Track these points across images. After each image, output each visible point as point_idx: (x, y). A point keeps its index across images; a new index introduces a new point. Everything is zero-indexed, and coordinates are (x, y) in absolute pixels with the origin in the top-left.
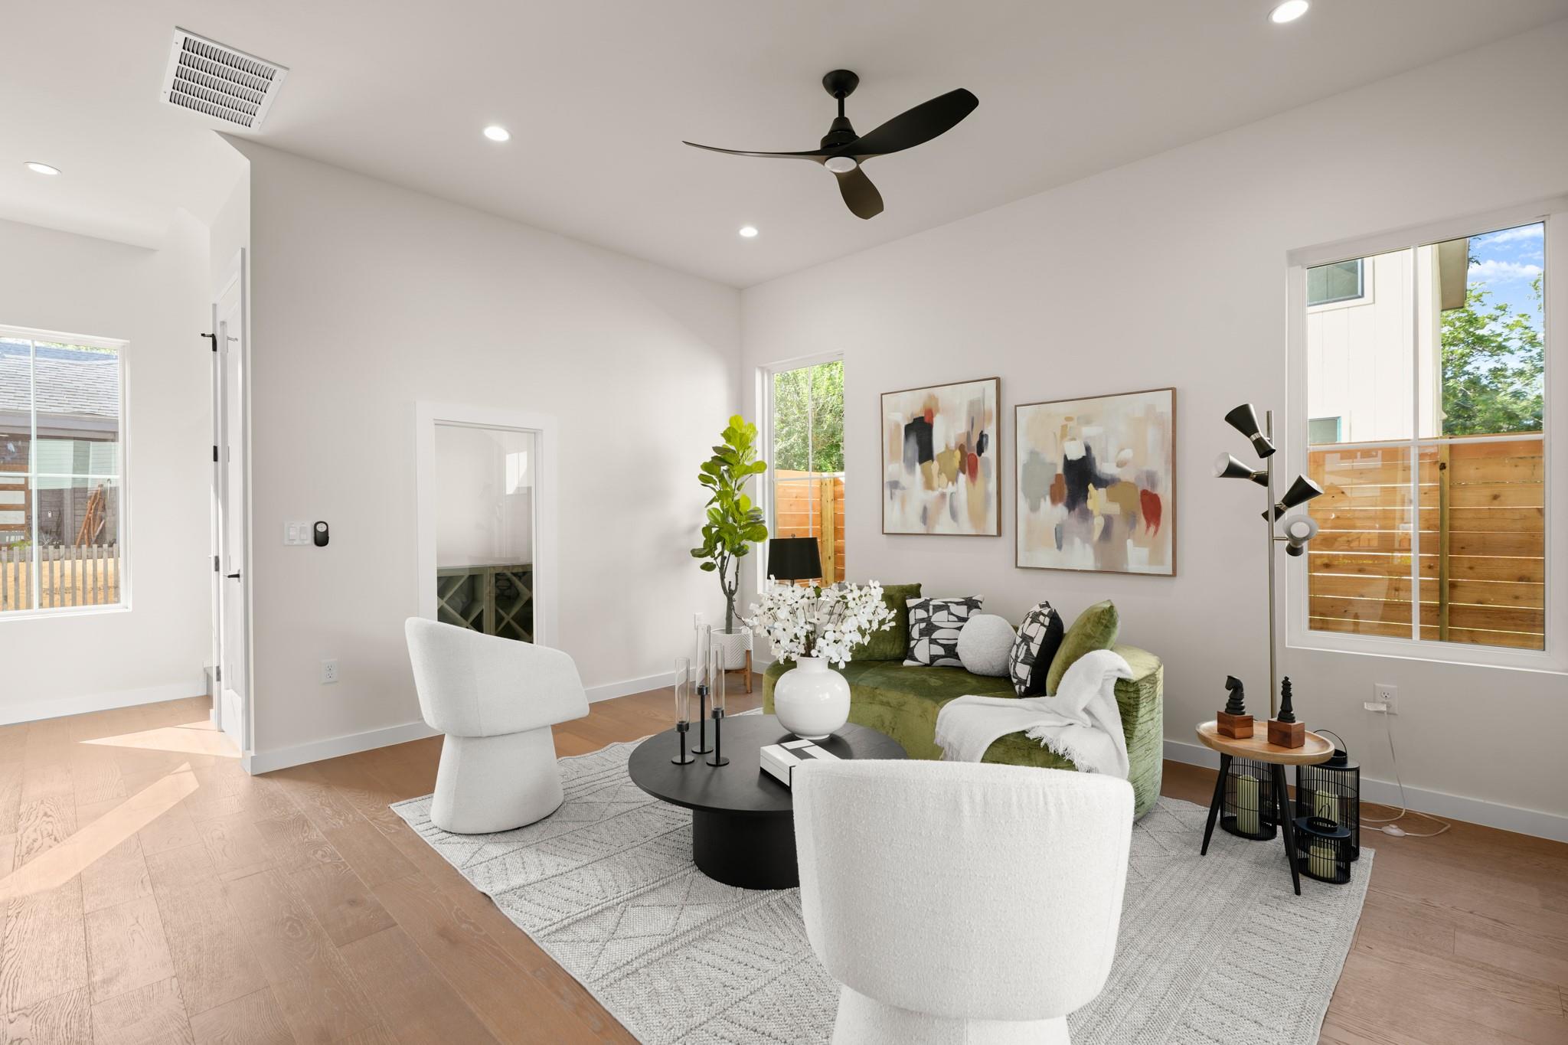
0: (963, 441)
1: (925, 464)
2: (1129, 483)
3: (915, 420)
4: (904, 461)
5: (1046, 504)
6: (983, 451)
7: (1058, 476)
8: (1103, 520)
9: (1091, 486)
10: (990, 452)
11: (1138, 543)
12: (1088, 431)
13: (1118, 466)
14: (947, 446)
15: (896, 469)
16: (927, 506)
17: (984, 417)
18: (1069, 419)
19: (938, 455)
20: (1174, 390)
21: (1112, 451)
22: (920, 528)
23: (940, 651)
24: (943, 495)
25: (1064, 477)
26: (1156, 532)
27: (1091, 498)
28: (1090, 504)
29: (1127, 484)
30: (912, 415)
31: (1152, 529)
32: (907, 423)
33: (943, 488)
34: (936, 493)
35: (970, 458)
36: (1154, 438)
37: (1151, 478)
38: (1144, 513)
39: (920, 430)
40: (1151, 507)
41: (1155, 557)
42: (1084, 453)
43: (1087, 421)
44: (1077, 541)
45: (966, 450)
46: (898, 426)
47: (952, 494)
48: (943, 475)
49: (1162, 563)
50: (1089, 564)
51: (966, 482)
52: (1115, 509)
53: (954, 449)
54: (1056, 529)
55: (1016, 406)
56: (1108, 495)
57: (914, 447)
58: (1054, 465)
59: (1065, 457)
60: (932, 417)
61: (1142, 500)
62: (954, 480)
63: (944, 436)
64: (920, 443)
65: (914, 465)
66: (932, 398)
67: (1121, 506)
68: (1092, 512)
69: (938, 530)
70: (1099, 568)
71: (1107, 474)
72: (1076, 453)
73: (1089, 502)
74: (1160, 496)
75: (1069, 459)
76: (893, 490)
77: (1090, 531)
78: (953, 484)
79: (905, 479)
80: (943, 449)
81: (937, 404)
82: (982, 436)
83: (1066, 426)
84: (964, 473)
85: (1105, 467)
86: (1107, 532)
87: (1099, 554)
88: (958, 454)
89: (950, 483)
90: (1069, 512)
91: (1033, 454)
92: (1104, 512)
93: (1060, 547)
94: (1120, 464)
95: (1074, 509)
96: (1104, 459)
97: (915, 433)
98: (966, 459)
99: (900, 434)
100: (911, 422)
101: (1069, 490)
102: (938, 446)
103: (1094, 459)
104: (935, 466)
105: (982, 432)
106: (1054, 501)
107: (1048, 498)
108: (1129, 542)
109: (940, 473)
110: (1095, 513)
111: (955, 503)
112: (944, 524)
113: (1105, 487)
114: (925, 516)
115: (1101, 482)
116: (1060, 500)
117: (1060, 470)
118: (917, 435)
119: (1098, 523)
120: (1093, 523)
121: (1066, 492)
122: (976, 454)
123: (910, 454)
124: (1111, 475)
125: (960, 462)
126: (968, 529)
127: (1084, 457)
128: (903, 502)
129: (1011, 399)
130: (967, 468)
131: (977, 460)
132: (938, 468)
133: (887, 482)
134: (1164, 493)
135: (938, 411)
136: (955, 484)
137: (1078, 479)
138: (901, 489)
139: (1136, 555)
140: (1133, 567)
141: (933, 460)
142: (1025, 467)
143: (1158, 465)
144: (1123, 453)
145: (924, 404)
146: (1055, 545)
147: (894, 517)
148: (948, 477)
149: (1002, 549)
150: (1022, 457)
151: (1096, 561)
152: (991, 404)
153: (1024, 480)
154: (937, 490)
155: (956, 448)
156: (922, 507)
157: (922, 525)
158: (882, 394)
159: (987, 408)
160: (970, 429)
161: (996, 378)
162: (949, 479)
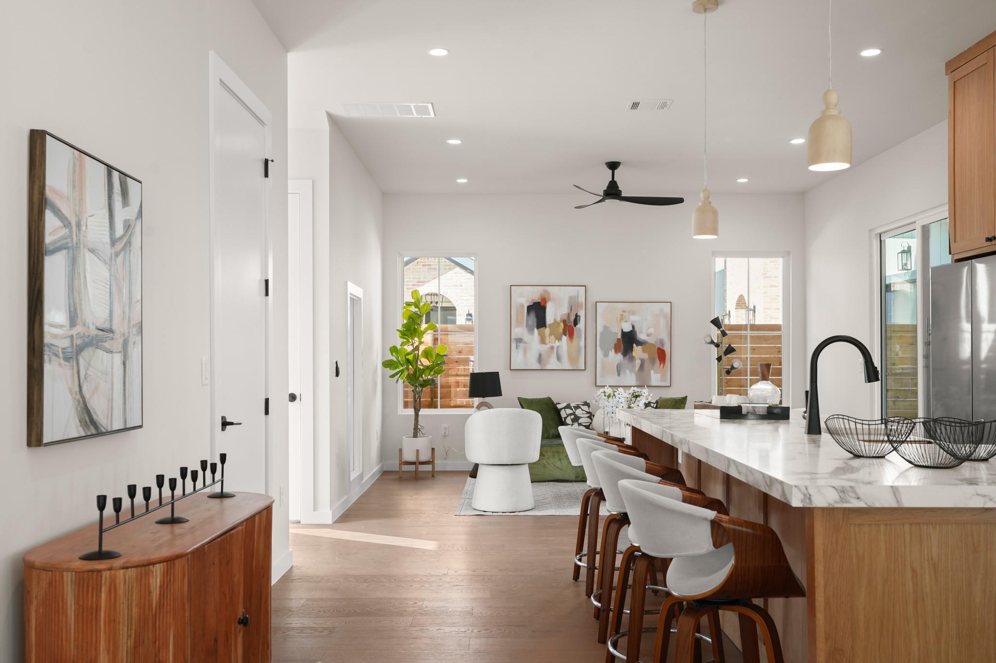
0: (565, 318)
1: (539, 329)
2: (653, 344)
3: (534, 303)
4: (526, 326)
5: (612, 353)
6: (577, 324)
7: (618, 339)
8: (640, 361)
9: (634, 345)
10: (581, 325)
11: (656, 372)
12: (633, 318)
13: (647, 336)
14: (555, 320)
15: (520, 331)
16: (542, 354)
17: (579, 306)
18: (624, 311)
19: (549, 325)
20: (671, 303)
21: (644, 329)
22: (537, 366)
25: (621, 339)
26: (663, 367)
27: (634, 351)
28: (634, 354)
29: (651, 344)
30: (532, 300)
31: (662, 365)
32: (528, 305)
33: (552, 343)
34: (548, 346)
35: (570, 327)
36: (663, 323)
37: (662, 342)
38: (659, 358)
39: (538, 310)
40: (661, 355)
41: (663, 378)
42: (631, 329)
43: (633, 313)
44: (628, 372)
45: (567, 323)
46: (522, 306)
47: (558, 347)
48: (553, 336)
49: (666, 381)
50: (634, 382)
51: (567, 341)
52: (645, 356)
53: (559, 322)
54: (617, 366)
56: (642, 349)
57: (533, 319)
58: (617, 334)
60: (546, 303)
61: (658, 352)
62: (559, 339)
63: (553, 314)
64: (537, 317)
65: (533, 330)
66: (546, 291)
67: (648, 355)
68: (635, 357)
69: (549, 367)
70: (638, 384)
71: (642, 340)
72: (627, 328)
74: (665, 350)
75: (624, 331)
76: (518, 344)
77: (634, 367)
78: (559, 341)
79: (526, 336)
80: (552, 321)
81: (549, 296)
82: (577, 316)
83: (623, 315)
84: (566, 335)
85: (641, 336)
86: (642, 367)
87: (638, 378)
88: (562, 325)
89: (557, 341)
90: (624, 357)
91: (606, 328)
92: (640, 358)
93: (619, 375)
94: (648, 335)
95: (626, 356)
96: (641, 332)
97: (534, 311)
98: (567, 328)
99: (524, 310)
100: (531, 304)
101: (624, 346)
102: (550, 319)
103: (636, 332)
104: (547, 331)
105: (577, 314)
106: (616, 351)
107: (613, 350)
108: (652, 372)
109: (550, 334)
110: (637, 358)
111: (560, 353)
112: (553, 364)
113: (641, 346)
114: (540, 359)
115: (639, 343)
116: (620, 352)
117: (619, 336)
118: (536, 313)
119: (638, 363)
120: (635, 363)
121: (622, 347)
122: (573, 325)
123: (530, 323)
124: (644, 340)
125: (563, 330)
126: (567, 366)
127: (631, 331)
128: (525, 351)
129: (593, 298)
130: (567, 333)
131: (573, 329)
132: (549, 332)
133: (515, 339)
134: (667, 348)
135: (550, 300)
136: (560, 341)
137: (628, 341)
138: (523, 343)
139: (655, 378)
140: (653, 383)
141: (546, 327)
142: (601, 334)
143: (664, 336)
144: (649, 330)
145: (541, 295)
146: (617, 374)
147: (518, 361)
148: (555, 337)
149: (587, 377)
150: (600, 329)
151: (637, 381)
152: (582, 299)
153: (600, 341)
154: (548, 344)
155: (561, 322)
156: (538, 354)
157: (538, 364)
158: (511, 286)
159: (579, 301)
160: (570, 312)
161: (585, 286)
162: (556, 339)
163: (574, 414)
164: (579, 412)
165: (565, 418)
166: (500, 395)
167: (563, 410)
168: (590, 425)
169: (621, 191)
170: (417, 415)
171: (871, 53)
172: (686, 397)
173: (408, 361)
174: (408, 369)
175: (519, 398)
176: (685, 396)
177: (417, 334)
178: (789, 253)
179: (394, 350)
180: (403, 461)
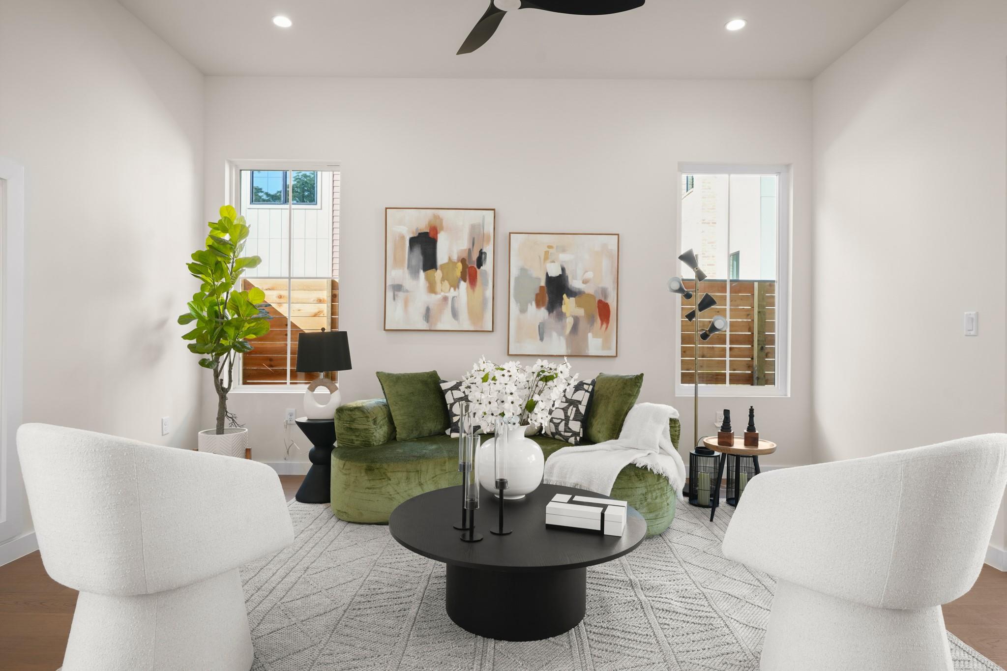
0: (465, 255)
1: (429, 272)
2: (591, 295)
3: (419, 234)
4: (408, 268)
5: (532, 307)
6: (482, 265)
7: (541, 287)
8: (573, 319)
9: (565, 296)
10: (488, 266)
11: (595, 336)
12: (563, 257)
13: (583, 283)
14: (450, 259)
15: (399, 274)
16: (431, 307)
17: (484, 238)
18: (550, 247)
19: (441, 266)
20: (618, 235)
21: (579, 272)
22: (423, 325)
24: (445, 299)
25: (546, 288)
26: (607, 328)
27: (565, 304)
28: (564, 309)
29: (589, 295)
30: (417, 229)
31: (604, 326)
32: (412, 236)
33: (445, 292)
34: (439, 297)
35: (471, 269)
36: (606, 265)
37: (604, 292)
38: (600, 316)
39: (425, 244)
40: (604, 311)
41: (606, 345)
42: (560, 272)
43: (564, 250)
44: (555, 334)
45: (467, 263)
46: (402, 238)
47: (453, 297)
48: (446, 281)
49: (609, 349)
50: (563, 350)
51: (467, 288)
52: (581, 312)
53: (456, 261)
54: (539, 326)
55: (510, 233)
56: (576, 302)
57: (418, 257)
58: (539, 279)
59: (547, 274)
60: (437, 233)
61: (598, 307)
62: (456, 286)
63: (448, 250)
64: (424, 254)
65: (418, 272)
66: (436, 217)
67: (585, 310)
68: (565, 314)
69: (440, 327)
70: (569, 353)
71: (576, 288)
72: (555, 272)
73: (563, 307)
74: (609, 304)
75: (550, 276)
76: (396, 293)
77: (564, 327)
78: (455, 289)
79: (408, 282)
80: (446, 260)
81: (441, 224)
82: (481, 253)
83: (548, 252)
84: (465, 281)
85: (575, 283)
86: (575, 328)
87: (569, 343)
88: (460, 265)
89: (452, 289)
90: (549, 313)
91: (523, 270)
92: (573, 314)
93: (542, 339)
94: (585, 282)
95: (553, 312)
96: (575, 278)
97: (420, 246)
98: (467, 270)
99: (404, 244)
100: (416, 235)
101: (549, 298)
102: (442, 255)
103: (567, 277)
104: (438, 274)
105: (481, 250)
106: (538, 305)
107: (534, 303)
108: (590, 335)
109: (443, 279)
110: (568, 314)
111: (456, 305)
112: (446, 322)
113: (575, 297)
114: (428, 315)
115: (572, 293)
116: (543, 305)
117: (543, 283)
118: (422, 249)
119: (570, 321)
120: (566, 322)
121: (547, 299)
122: (476, 266)
123: (414, 262)
124: (579, 289)
125: (461, 272)
126: (467, 325)
127: (560, 275)
128: (406, 303)
129: (505, 227)
130: (468, 278)
131: (476, 272)
132: (441, 276)
133: (390, 285)
134: (612, 302)
135: (442, 229)
136: (457, 289)
137: (556, 290)
138: (404, 292)
139: (594, 344)
140: (592, 352)
141: (436, 269)
142: (517, 279)
143: (608, 283)
144: (586, 273)
145: (430, 222)
146: (539, 338)
147: (396, 316)
148: (450, 284)
149: (495, 341)
150: (514, 272)
151: (568, 348)
152: (489, 229)
153: (515, 289)
154: (440, 294)
155: (458, 261)
156: (426, 306)
157: (425, 323)
158: (386, 208)
159: (485, 232)
160: (471, 247)
161: (494, 210)
162: (451, 286)
165: (452, 405)
166: (347, 368)
167: (450, 391)
170: (222, 397)
172: (642, 375)
175: (378, 373)
176: (639, 374)
178: (788, 166)
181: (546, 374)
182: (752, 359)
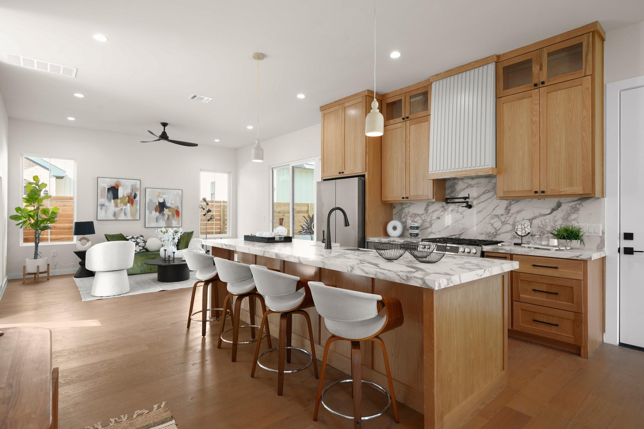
0: (129, 195)
1: (115, 200)
3: (112, 187)
4: (107, 198)
5: (154, 212)
6: (136, 198)
7: (157, 206)
9: (165, 208)
10: (138, 198)
11: (175, 221)
12: (164, 196)
14: (123, 196)
15: (102, 201)
16: (116, 212)
17: (137, 189)
18: (160, 193)
19: (120, 198)
20: (182, 190)
21: (170, 201)
22: (113, 218)
23: (142, 248)
24: (122, 209)
25: (158, 206)
28: (165, 212)
29: (173, 208)
30: (110, 185)
31: (178, 218)
32: (108, 187)
33: (121, 207)
34: (119, 208)
35: (131, 199)
36: (178, 199)
37: (178, 207)
38: (176, 214)
39: (114, 191)
40: (177, 213)
41: (178, 223)
42: (163, 201)
43: (164, 194)
44: (161, 220)
45: (130, 197)
46: (105, 188)
47: (125, 209)
48: (122, 204)
49: (179, 224)
50: (164, 225)
51: (130, 206)
52: (170, 213)
54: (156, 218)
55: (146, 188)
56: (168, 210)
57: (111, 194)
58: (156, 203)
60: (118, 187)
62: (126, 205)
63: (122, 193)
64: (113, 194)
65: (111, 200)
66: (118, 181)
68: (165, 214)
69: (120, 218)
70: (166, 226)
71: (168, 206)
72: (162, 201)
75: (160, 202)
76: (102, 207)
77: (164, 218)
78: (125, 206)
79: (107, 203)
81: (120, 184)
82: (135, 194)
84: (129, 203)
85: (168, 204)
86: (168, 218)
88: (127, 198)
89: (124, 206)
90: (159, 214)
91: (151, 200)
92: (168, 214)
93: (157, 222)
94: (171, 204)
95: (161, 213)
96: (168, 203)
97: (112, 191)
99: (105, 190)
100: (110, 187)
102: (120, 194)
103: (166, 202)
104: (119, 201)
106: (156, 211)
107: (154, 211)
108: (173, 220)
109: (121, 203)
111: (126, 211)
112: (122, 217)
114: (115, 214)
115: (167, 208)
118: (112, 192)
119: (166, 216)
121: (159, 209)
122: (133, 198)
123: (109, 196)
125: (128, 201)
126: (130, 218)
127: (163, 202)
128: (106, 211)
129: (143, 186)
130: (130, 202)
131: (133, 200)
132: (120, 201)
133: (99, 204)
134: (180, 210)
135: (120, 185)
137: (162, 206)
138: (105, 206)
139: (174, 223)
140: (173, 226)
141: (118, 199)
142: (148, 203)
143: (179, 204)
144: (172, 201)
145: (116, 183)
146: (156, 222)
147: (102, 215)
149: (141, 223)
150: (147, 201)
151: (166, 224)
152: (138, 186)
153: (148, 206)
155: (127, 196)
156: (114, 212)
157: (114, 217)
158: (98, 177)
159: (137, 187)
160: (132, 192)
161: (140, 180)
162: (124, 205)
163: (136, 241)
164: (138, 240)
166: (94, 233)
167: (130, 239)
168: (144, 246)
169: (168, 137)
170: (37, 246)
171: (301, 96)
173: (30, 216)
174: (30, 220)
175: (105, 235)
176: (191, 231)
177: (37, 201)
178: (230, 172)
179: (18, 209)
180: (26, 273)
181: (177, 231)
182: (221, 226)
